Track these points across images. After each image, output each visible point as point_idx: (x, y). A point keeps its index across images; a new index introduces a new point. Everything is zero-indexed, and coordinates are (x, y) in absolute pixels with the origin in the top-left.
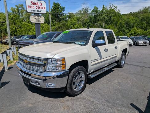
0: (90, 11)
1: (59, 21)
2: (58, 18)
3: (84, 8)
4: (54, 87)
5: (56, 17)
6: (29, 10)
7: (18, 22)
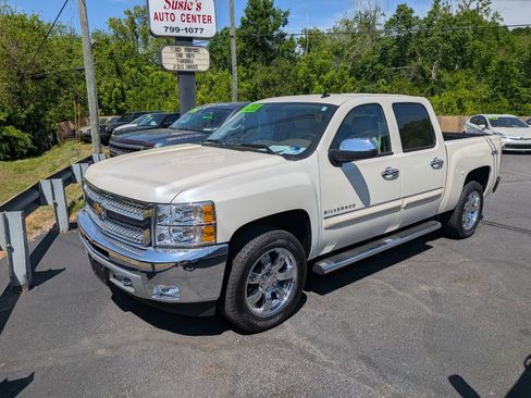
0: (381, 22)
1: (268, 62)
2: (263, 50)
3: (363, 12)
4: (176, 300)
5: (256, 46)
6: (158, 28)
7: (131, 66)
